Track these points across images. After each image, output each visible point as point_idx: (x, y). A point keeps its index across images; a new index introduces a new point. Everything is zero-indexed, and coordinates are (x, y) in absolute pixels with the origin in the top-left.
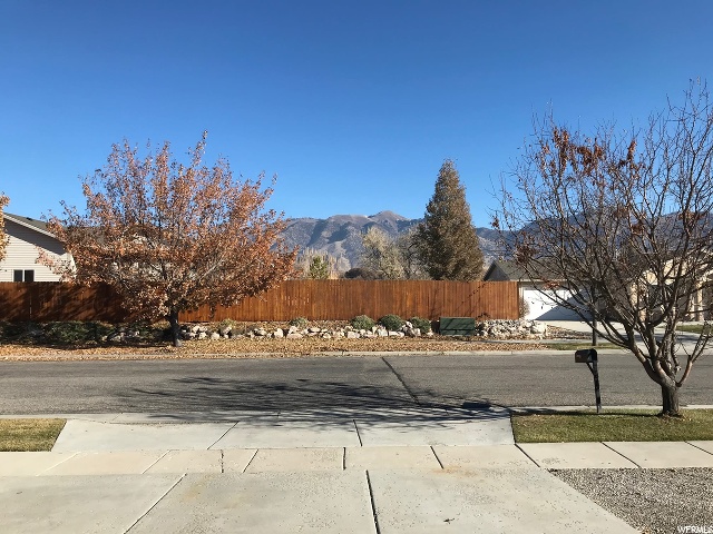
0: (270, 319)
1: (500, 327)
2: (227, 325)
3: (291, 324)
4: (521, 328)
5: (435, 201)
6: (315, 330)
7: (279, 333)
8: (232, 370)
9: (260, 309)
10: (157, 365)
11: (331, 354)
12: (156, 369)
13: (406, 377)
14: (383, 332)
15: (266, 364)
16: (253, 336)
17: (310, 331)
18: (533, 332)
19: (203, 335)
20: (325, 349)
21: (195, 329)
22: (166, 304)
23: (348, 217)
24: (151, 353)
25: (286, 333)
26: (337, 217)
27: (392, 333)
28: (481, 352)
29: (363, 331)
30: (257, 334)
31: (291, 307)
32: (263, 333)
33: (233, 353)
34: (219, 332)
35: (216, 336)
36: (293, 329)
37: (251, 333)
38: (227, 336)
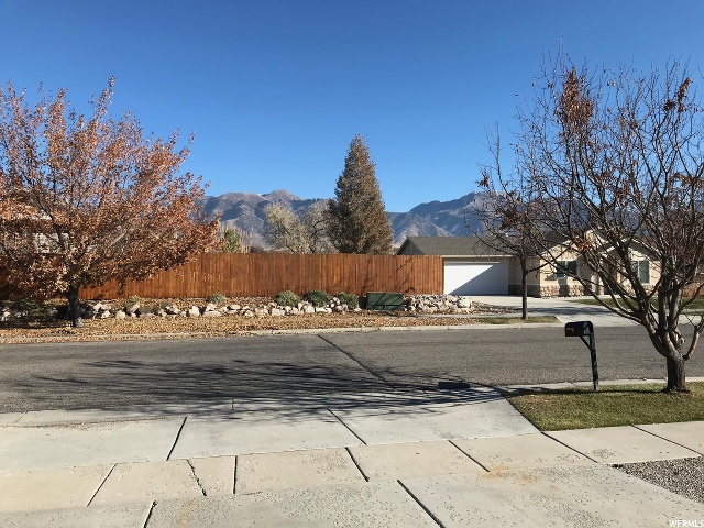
0: (182, 296)
1: (427, 302)
2: (134, 303)
3: (208, 301)
4: (447, 303)
5: (346, 176)
6: (236, 307)
7: (195, 311)
8: (154, 353)
9: (172, 284)
10: (57, 349)
11: (259, 333)
12: (57, 355)
13: (358, 355)
14: (310, 309)
15: (190, 346)
16: (164, 314)
17: (230, 309)
18: (459, 307)
19: (107, 314)
20: (253, 327)
21: (97, 307)
22: (65, 278)
23: (242, 195)
24: (46, 335)
25: (202, 311)
26: (230, 195)
27: (318, 309)
28: (417, 328)
29: (288, 308)
30: (169, 312)
31: (207, 283)
32: (176, 311)
33: (147, 334)
34: (125, 310)
35: (122, 314)
36: (211, 306)
37: (162, 312)
38: (134, 315)
